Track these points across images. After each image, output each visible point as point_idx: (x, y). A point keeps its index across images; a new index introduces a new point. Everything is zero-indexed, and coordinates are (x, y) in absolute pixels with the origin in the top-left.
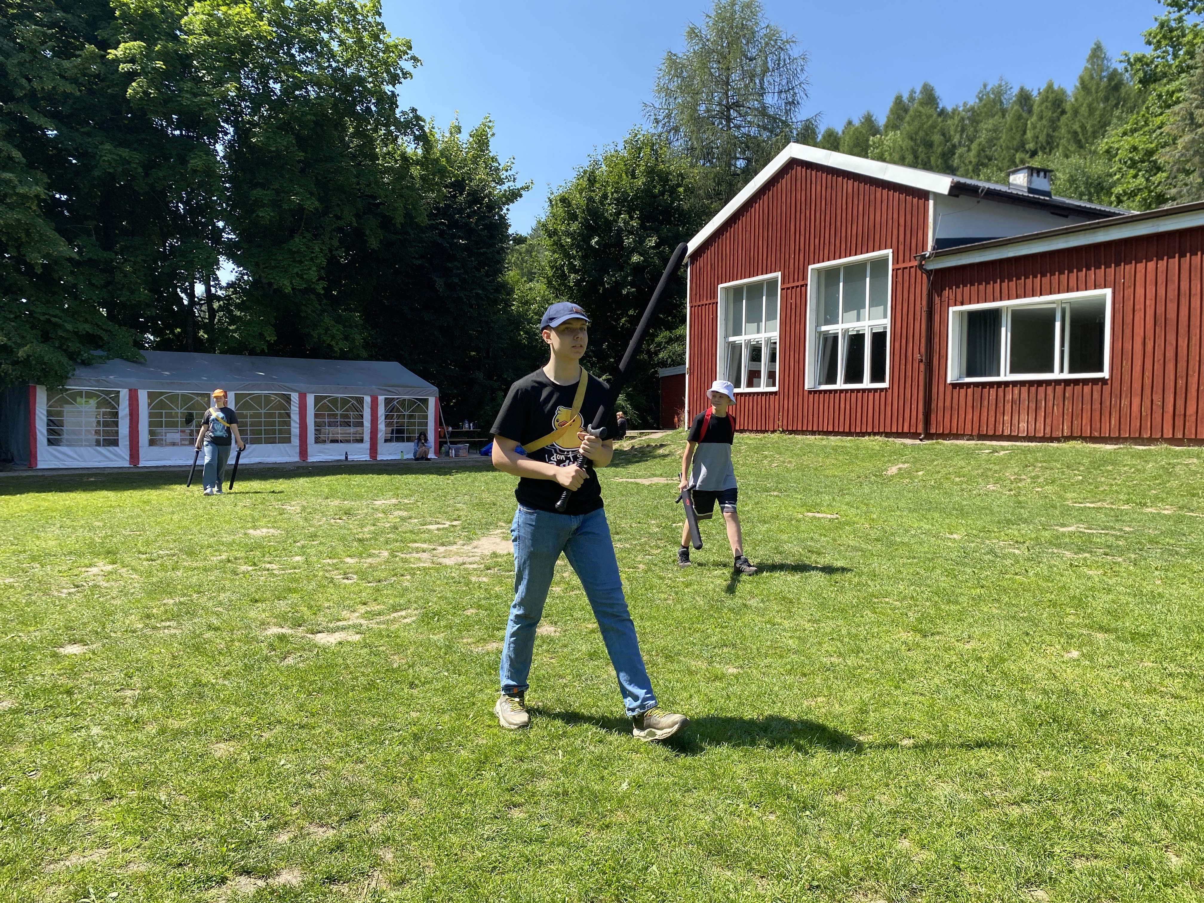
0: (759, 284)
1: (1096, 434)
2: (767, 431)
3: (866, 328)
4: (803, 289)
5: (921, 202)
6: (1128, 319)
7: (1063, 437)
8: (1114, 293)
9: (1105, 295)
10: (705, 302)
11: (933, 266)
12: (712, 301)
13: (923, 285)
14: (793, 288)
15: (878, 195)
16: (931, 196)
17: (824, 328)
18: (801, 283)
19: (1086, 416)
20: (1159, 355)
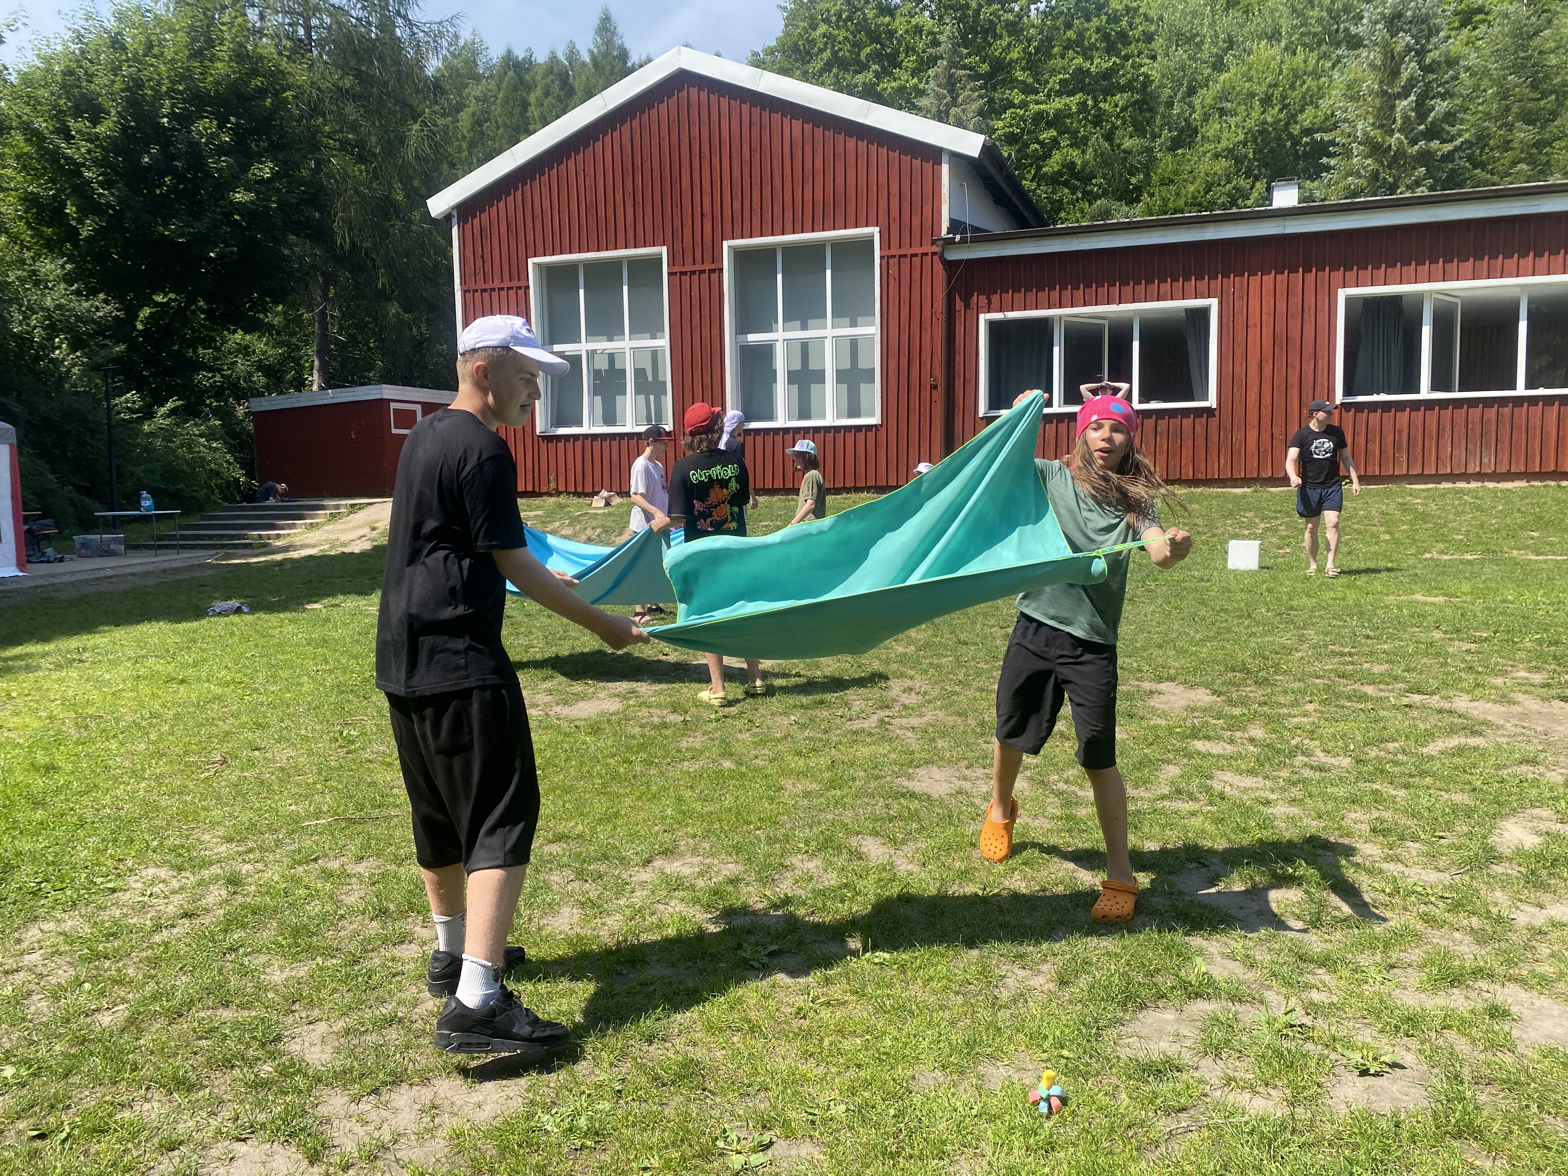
0: (613, 264)
1: (1200, 476)
3: (827, 340)
4: (714, 276)
5: (928, 162)
6: (1240, 338)
8: (1221, 304)
9: (1210, 306)
10: (497, 284)
11: (954, 255)
12: (515, 284)
13: (936, 281)
14: (693, 273)
16: (945, 158)
17: (751, 337)
18: (708, 266)
19: (1187, 454)
20: (1279, 380)
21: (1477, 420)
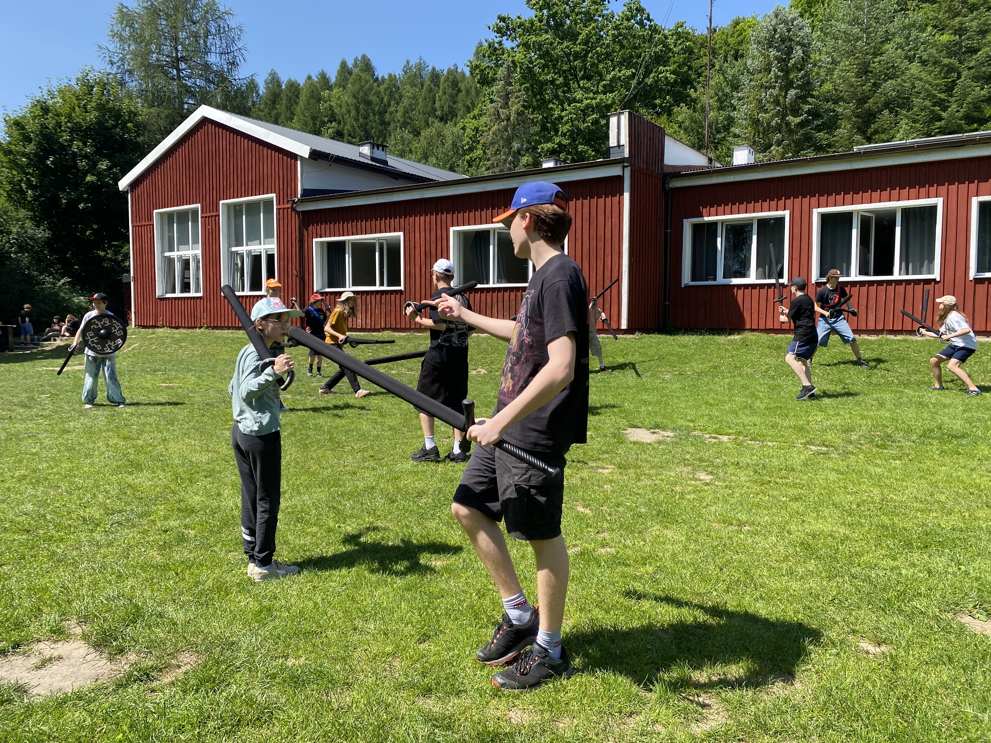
0: (186, 212)
1: (399, 327)
2: (196, 328)
3: (262, 251)
4: (217, 218)
5: (293, 161)
7: (381, 328)
8: (404, 235)
9: (400, 236)
10: (144, 223)
11: (301, 208)
12: (149, 223)
13: (295, 222)
14: (209, 217)
15: (265, 153)
16: (299, 158)
17: (234, 249)
18: (215, 214)
19: (393, 314)
21: (507, 299)
